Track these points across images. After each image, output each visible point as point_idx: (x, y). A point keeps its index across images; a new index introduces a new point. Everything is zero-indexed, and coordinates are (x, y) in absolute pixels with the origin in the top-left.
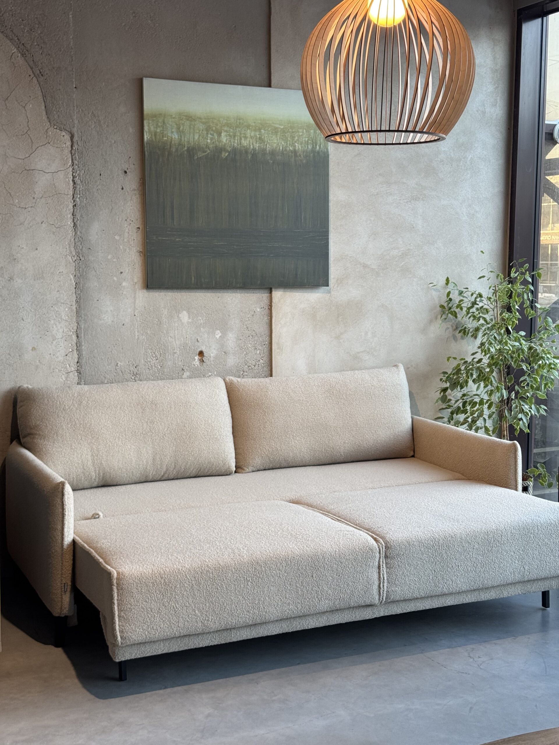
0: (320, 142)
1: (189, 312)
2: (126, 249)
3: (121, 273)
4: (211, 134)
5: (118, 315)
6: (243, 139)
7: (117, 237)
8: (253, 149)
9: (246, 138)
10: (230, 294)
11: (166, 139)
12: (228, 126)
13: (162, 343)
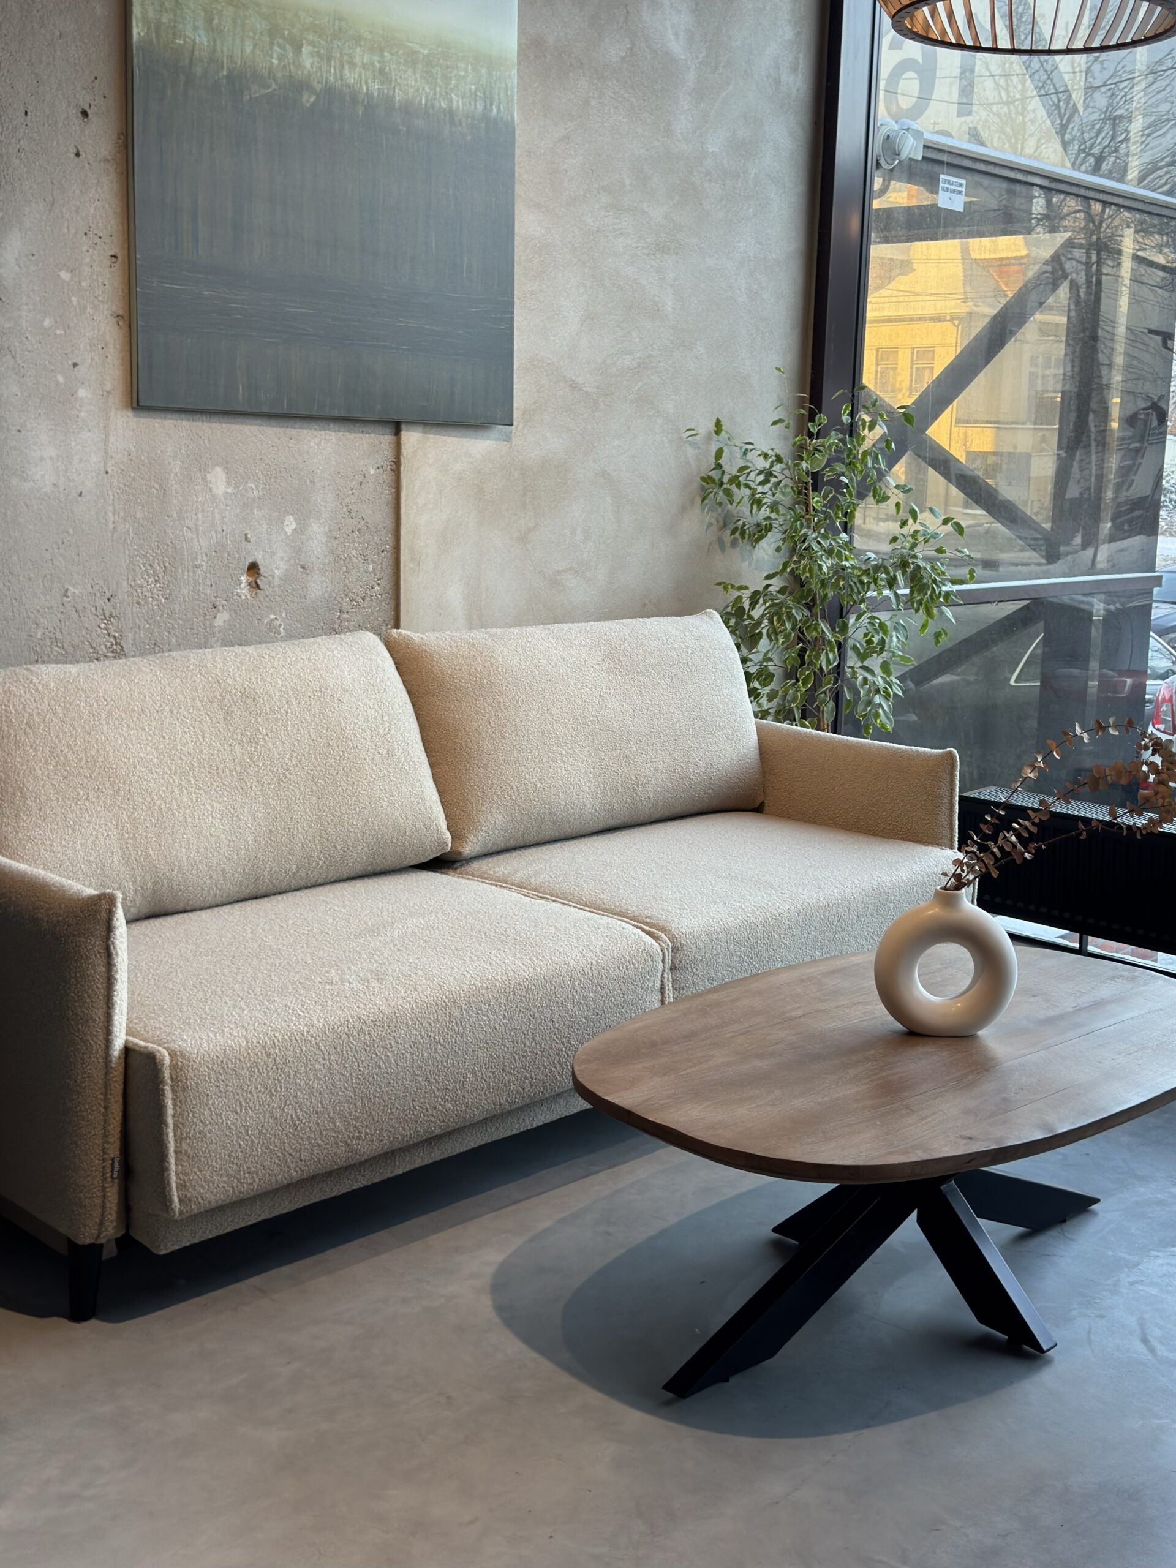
0: (499, 99)
1: (227, 470)
2: (85, 308)
3: (75, 365)
4: (279, 46)
5: (66, 470)
6: (346, 67)
7: (65, 275)
8: (367, 94)
9: (352, 65)
10: (316, 433)
11: (182, 42)
12: (315, 32)
13: (169, 542)
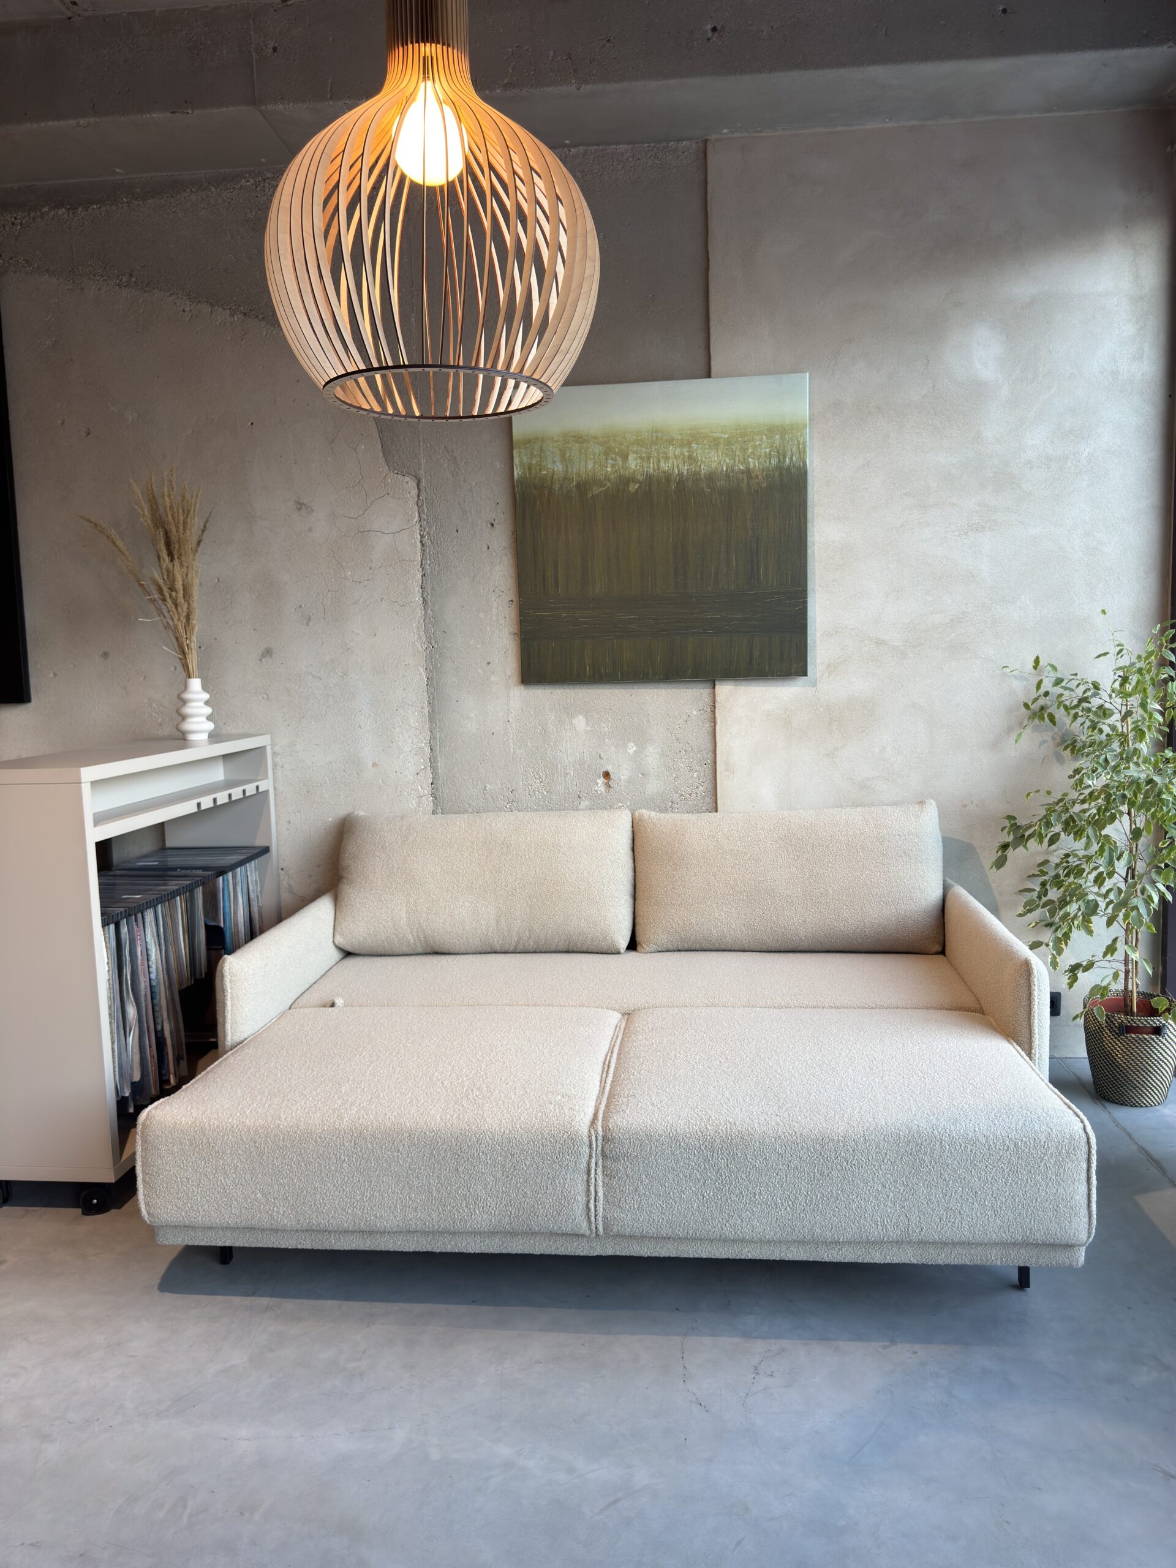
0: (792, 453)
1: (586, 716)
2: (494, 631)
3: (489, 663)
4: (612, 459)
5: (484, 721)
6: (662, 461)
7: (481, 615)
8: (678, 475)
9: (667, 458)
10: (650, 691)
11: (545, 472)
12: (638, 444)
13: (548, 759)
